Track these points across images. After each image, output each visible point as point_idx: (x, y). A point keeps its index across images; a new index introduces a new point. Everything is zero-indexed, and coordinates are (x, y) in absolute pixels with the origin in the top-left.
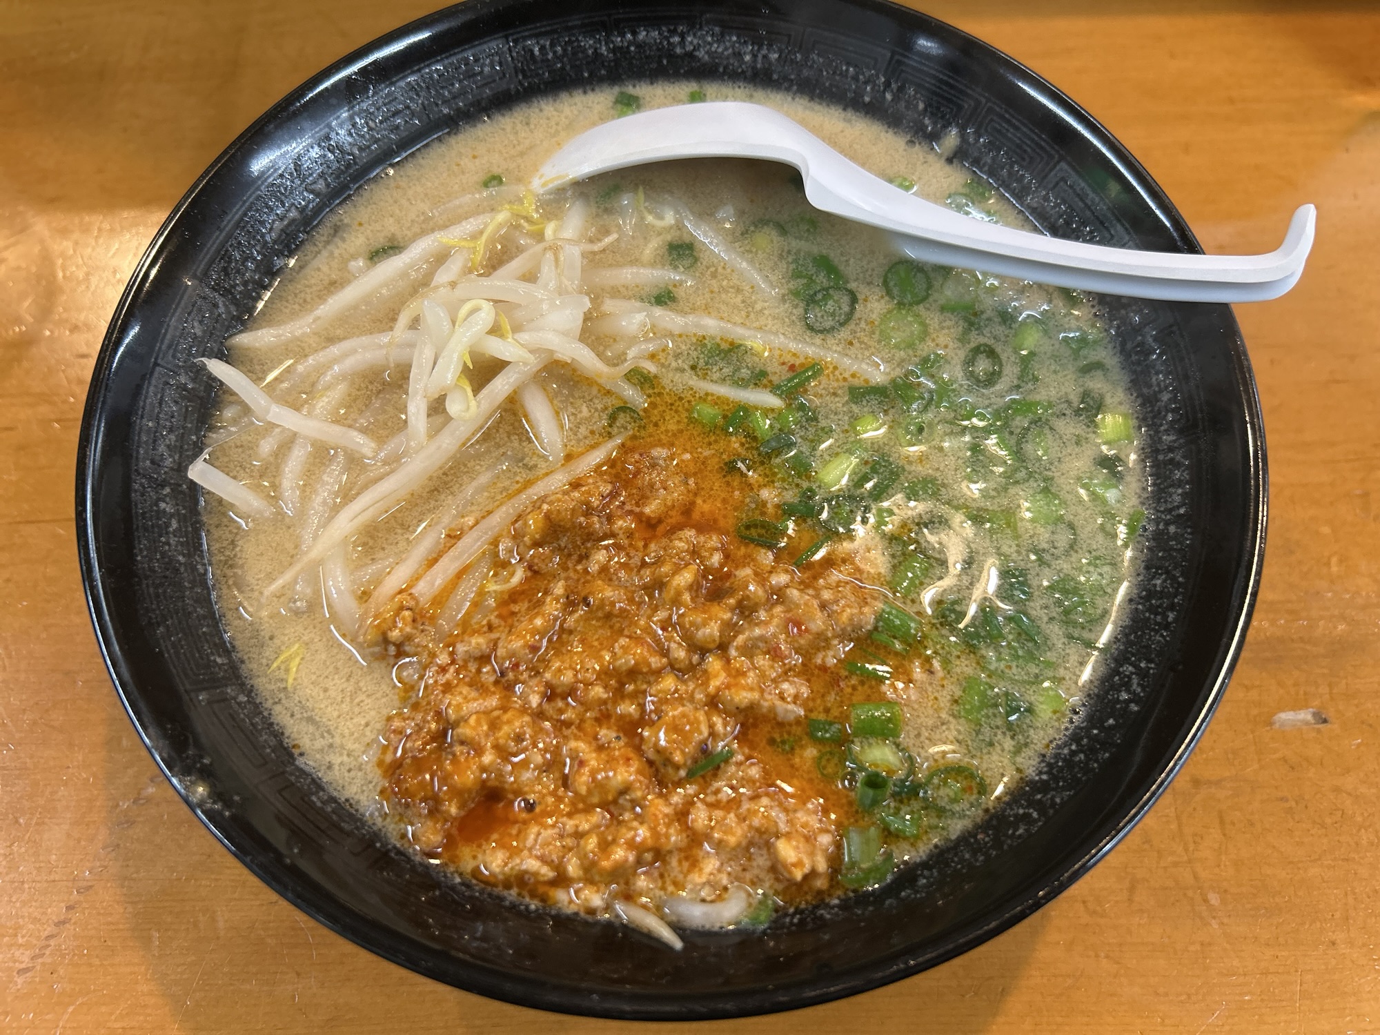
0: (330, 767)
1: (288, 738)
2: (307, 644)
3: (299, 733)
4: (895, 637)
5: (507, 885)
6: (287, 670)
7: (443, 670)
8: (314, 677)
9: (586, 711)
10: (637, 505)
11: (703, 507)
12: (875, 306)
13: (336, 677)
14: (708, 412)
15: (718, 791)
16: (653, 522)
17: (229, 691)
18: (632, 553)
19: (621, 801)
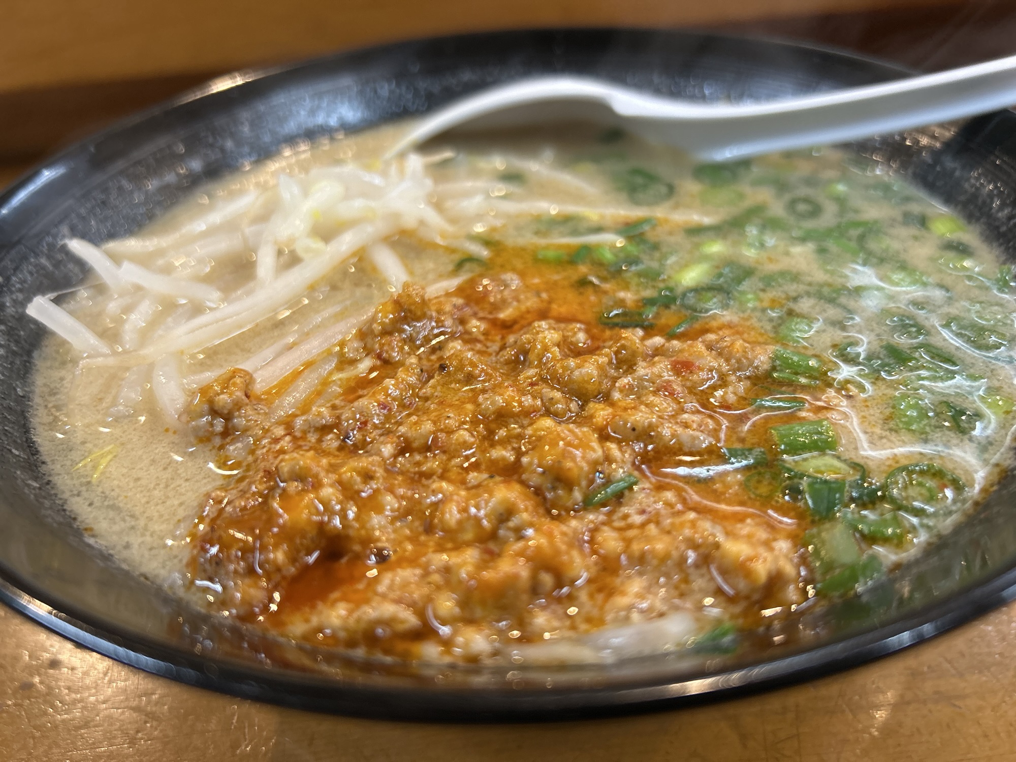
0: (127, 546)
1: (83, 522)
2: (123, 444)
3: (95, 518)
4: (796, 374)
5: (351, 643)
6: (95, 468)
7: (276, 440)
8: (125, 471)
9: (449, 460)
10: (490, 313)
11: (557, 309)
12: (691, 187)
13: (152, 467)
14: (551, 254)
15: (626, 517)
16: (509, 324)
17: (18, 472)
18: (489, 344)
19: (502, 532)
